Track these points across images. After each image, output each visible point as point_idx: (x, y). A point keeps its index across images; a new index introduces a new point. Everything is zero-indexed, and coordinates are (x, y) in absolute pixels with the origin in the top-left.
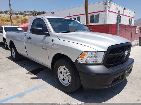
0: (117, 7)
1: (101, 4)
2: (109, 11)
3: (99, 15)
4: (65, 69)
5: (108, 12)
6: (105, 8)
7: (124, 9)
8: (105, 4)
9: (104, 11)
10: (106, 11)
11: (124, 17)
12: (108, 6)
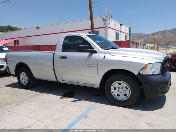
0: (115, 23)
1: (101, 19)
2: (109, 27)
3: (98, 31)
4: (120, 84)
5: (108, 29)
6: (105, 24)
7: (121, 25)
8: (104, 20)
9: (105, 27)
10: (106, 27)
11: (121, 33)
12: (108, 22)
